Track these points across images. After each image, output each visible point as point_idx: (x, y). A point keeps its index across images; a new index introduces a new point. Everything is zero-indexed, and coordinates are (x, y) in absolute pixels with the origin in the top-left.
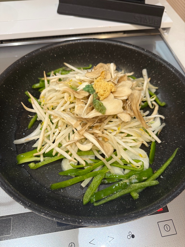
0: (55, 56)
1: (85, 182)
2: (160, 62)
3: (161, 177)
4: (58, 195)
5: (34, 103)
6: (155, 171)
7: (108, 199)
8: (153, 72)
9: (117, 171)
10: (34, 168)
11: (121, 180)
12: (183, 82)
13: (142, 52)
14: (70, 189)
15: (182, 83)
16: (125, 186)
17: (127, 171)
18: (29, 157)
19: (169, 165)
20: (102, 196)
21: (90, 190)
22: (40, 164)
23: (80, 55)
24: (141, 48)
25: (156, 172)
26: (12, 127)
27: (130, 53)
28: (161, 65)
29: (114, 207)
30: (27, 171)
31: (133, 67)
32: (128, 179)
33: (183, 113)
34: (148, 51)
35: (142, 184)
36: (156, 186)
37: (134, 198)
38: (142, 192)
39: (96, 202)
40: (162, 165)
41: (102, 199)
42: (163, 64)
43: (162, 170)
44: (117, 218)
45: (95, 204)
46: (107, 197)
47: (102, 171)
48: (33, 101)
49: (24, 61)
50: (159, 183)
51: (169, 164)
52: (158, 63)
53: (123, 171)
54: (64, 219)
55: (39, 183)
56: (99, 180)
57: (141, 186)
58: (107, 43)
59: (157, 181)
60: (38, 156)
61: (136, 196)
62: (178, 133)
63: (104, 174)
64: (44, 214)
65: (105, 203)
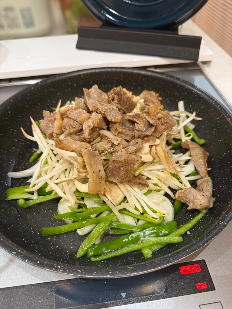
0: (75, 85)
1: (83, 230)
2: (198, 94)
3: (188, 233)
4: (49, 242)
5: (35, 131)
6: (182, 225)
7: (111, 254)
8: (190, 106)
9: (129, 221)
10: (25, 207)
11: (132, 232)
12: (225, 115)
13: (177, 82)
14: (65, 237)
15: (223, 116)
16: (136, 240)
17: (141, 223)
18: (20, 192)
19: (201, 219)
20: (104, 250)
21: (88, 240)
22: (32, 203)
23: (104, 86)
24: (175, 77)
25: (182, 227)
26: (11, 159)
27: (162, 84)
28: (199, 96)
29: (117, 264)
30: (17, 211)
31: (167, 100)
32: (141, 231)
33: (224, 154)
34: (184, 81)
35: (159, 239)
36: (178, 243)
37: (145, 256)
38: (158, 250)
39: (95, 256)
40: (192, 218)
41: (103, 254)
42: (201, 95)
43: (190, 224)
44: (108, 270)
45: (93, 259)
46: (110, 252)
47: (108, 217)
48: (34, 128)
49: (36, 88)
50: (183, 240)
51: (201, 217)
52: (195, 94)
53: (137, 221)
54: (38, 262)
55: (28, 226)
56: (101, 228)
57: (157, 242)
58: (136, 73)
59: (181, 238)
60: (32, 193)
61: (148, 254)
62: (218, 179)
63: (109, 221)
64: (15, 253)
65: (106, 259)
